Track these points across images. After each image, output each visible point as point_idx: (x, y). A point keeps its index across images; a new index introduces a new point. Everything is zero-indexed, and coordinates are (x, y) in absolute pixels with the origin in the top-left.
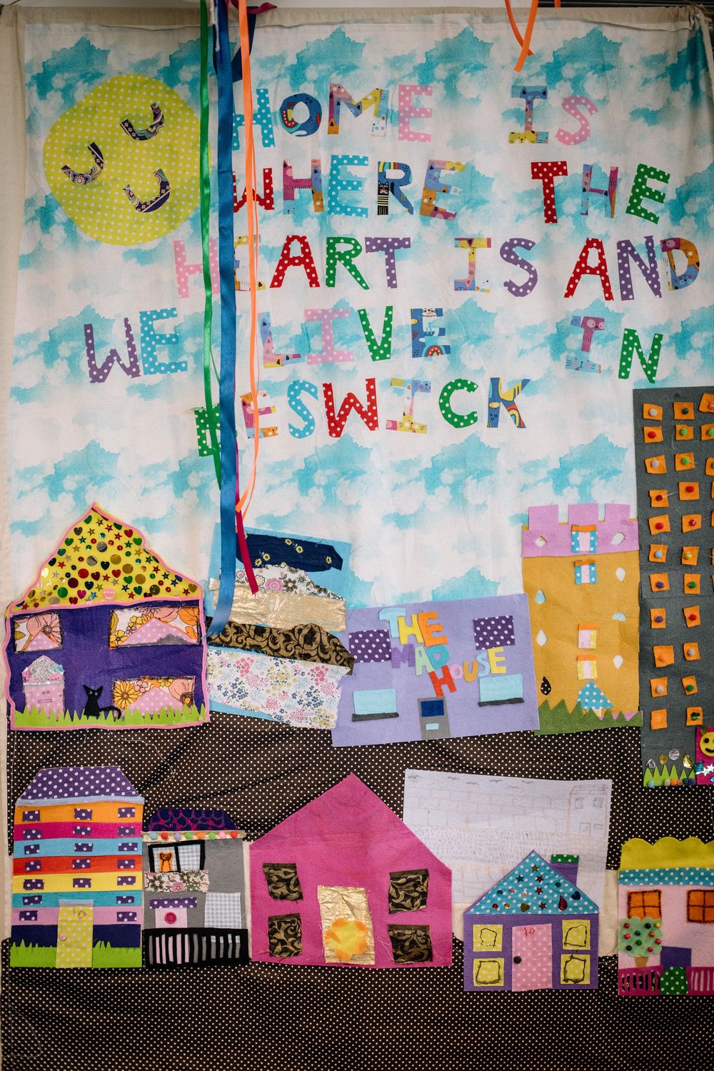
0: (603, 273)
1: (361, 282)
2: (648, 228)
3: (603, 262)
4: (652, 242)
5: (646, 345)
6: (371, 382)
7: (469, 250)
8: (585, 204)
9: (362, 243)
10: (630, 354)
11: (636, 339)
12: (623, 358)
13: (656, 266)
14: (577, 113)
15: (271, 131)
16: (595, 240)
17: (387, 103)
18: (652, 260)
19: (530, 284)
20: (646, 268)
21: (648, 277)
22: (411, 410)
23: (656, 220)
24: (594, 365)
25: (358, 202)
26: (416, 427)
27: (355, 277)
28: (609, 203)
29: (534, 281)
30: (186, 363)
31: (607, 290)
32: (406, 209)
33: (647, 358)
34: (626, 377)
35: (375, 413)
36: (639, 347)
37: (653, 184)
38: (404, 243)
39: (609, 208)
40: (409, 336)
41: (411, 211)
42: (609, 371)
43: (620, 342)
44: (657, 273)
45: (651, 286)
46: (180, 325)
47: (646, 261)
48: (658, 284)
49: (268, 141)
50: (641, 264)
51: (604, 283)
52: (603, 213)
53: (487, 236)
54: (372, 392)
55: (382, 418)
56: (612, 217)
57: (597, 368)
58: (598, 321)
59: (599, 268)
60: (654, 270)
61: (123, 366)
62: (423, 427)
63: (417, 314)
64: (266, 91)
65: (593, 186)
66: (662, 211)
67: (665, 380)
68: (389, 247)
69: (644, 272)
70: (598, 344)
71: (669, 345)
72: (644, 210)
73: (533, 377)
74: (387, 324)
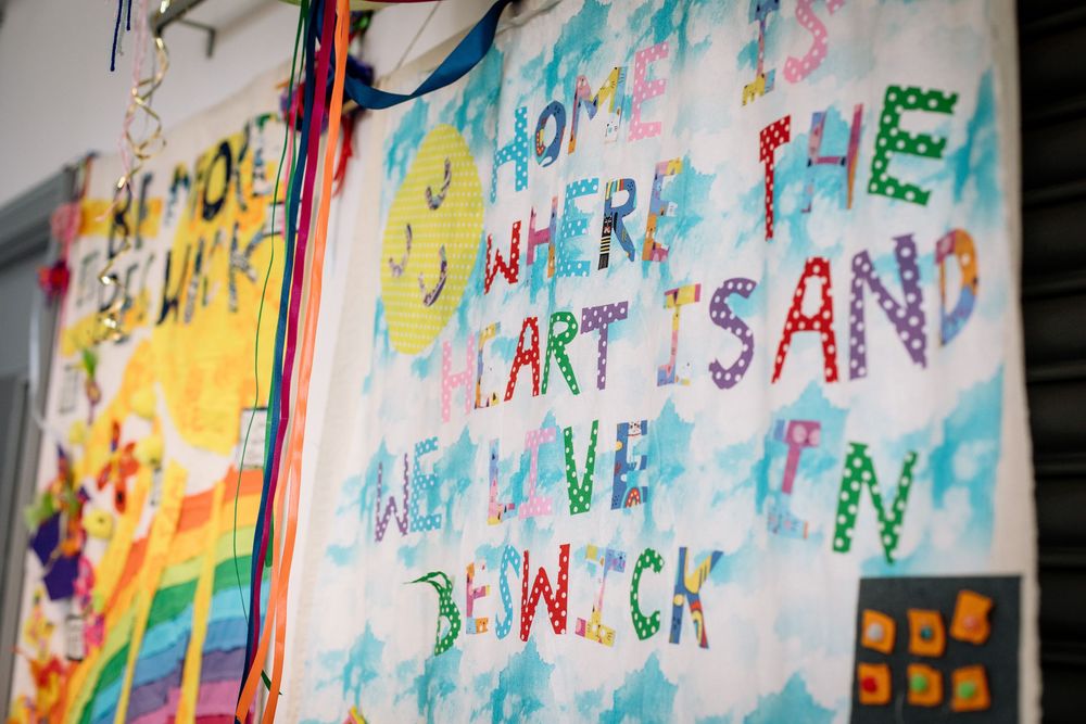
0: (826, 326)
1: (572, 382)
2: (904, 217)
3: (828, 303)
4: (912, 247)
5: (888, 476)
6: (565, 549)
7: (674, 310)
8: (808, 192)
9: (579, 318)
10: (855, 498)
11: (868, 464)
12: (842, 508)
13: (919, 299)
14: (812, 18)
15: (525, 168)
16: (818, 261)
17: (623, 87)
18: (910, 286)
19: (742, 363)
20: (896, 306)
21: (901, 325)
22: (600, 603)
23: (922, 198)
24: (796, 522)
25: (579, 252)
26: (603, 633)
27: (565, 374)
28: (844, 182)
29: (747, 356)
30: (440, 516)
31: (830, 360)
32: (626, 254)
33: (888, 505)
34: (845, 548)
35: (564, 606)
36: (873, 482)
37: (914, 122)
38: (618, 312)
39: (844, 190)
40: (611, 471)
41: (631, 257)
42: (819, 535)
43: (840, 471)
44: (921, 316)
45: (908, 344)
46: (439, 461)
47: (896, 291)
48: (923, 338)
49: (521, 180)
50: (884, 296)
51: (826, 345)
52: (836, 203)
53: (695, 281)
54: (564, 567)
55: (572, 615)
56: (849, 206)
57: (800, 529)
58: (811, 426)
59: (818, 317)
60: (914, 309)
61: (398, 519)
62: (610, 635)
63: (623, 431)
64: (525, 110)
65: (823, 153)
66: (940, 177)
67: (909, 559)
68: (602, 319)
69: (892, 314)
70: (807, 476)
71: (924, 475)
72: (892, 182)
73: (728, 548)
74: (591, 453)
